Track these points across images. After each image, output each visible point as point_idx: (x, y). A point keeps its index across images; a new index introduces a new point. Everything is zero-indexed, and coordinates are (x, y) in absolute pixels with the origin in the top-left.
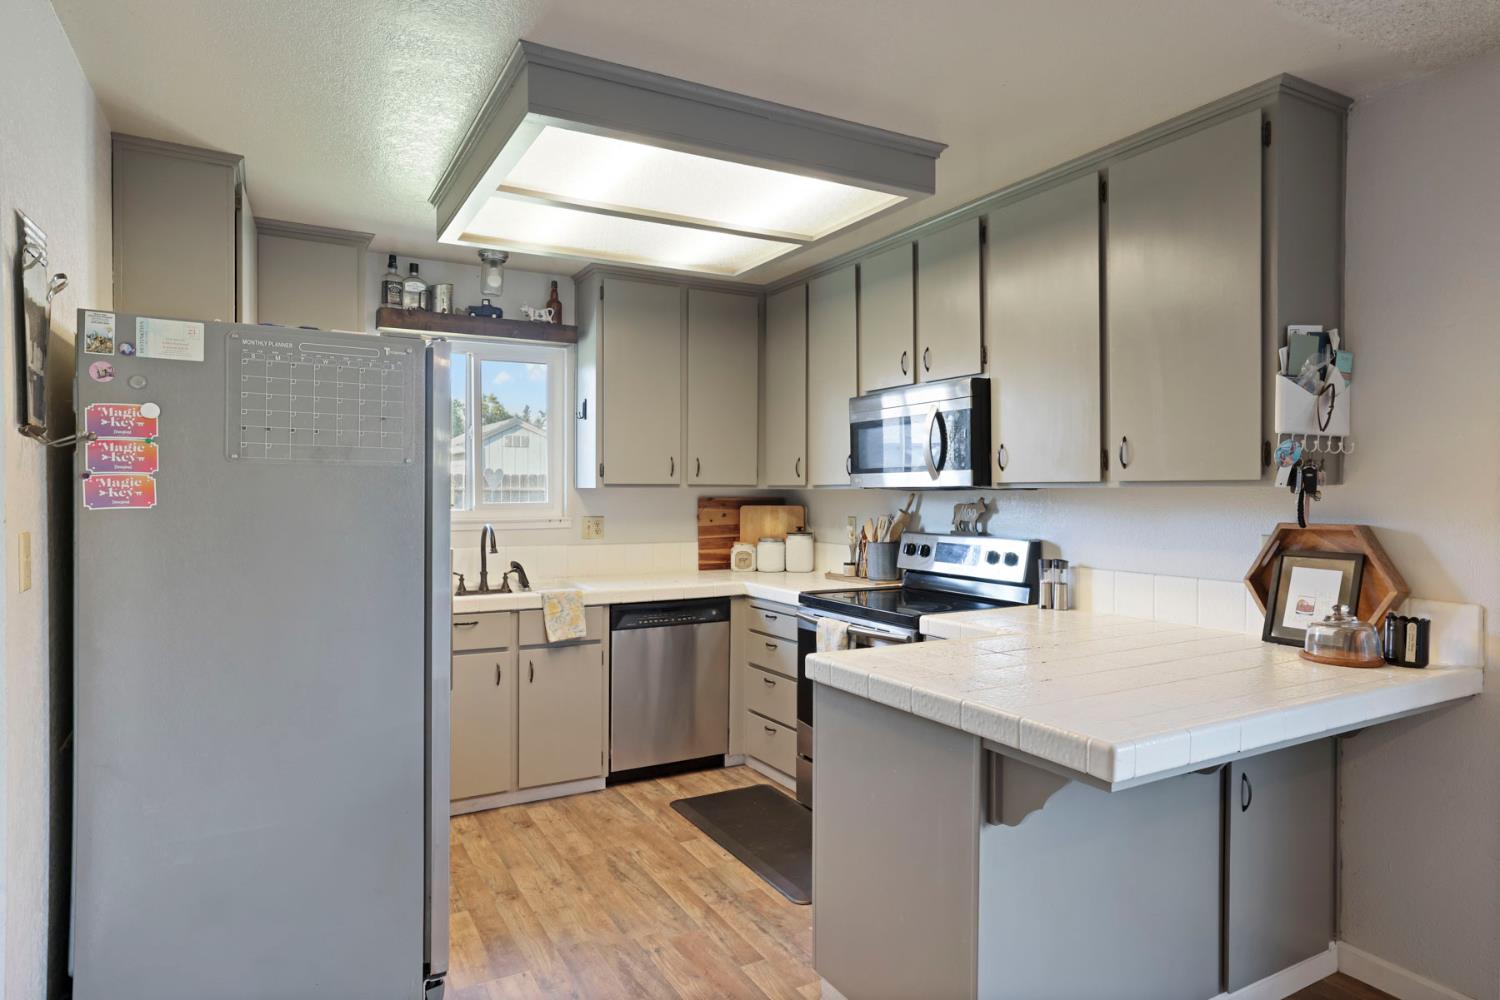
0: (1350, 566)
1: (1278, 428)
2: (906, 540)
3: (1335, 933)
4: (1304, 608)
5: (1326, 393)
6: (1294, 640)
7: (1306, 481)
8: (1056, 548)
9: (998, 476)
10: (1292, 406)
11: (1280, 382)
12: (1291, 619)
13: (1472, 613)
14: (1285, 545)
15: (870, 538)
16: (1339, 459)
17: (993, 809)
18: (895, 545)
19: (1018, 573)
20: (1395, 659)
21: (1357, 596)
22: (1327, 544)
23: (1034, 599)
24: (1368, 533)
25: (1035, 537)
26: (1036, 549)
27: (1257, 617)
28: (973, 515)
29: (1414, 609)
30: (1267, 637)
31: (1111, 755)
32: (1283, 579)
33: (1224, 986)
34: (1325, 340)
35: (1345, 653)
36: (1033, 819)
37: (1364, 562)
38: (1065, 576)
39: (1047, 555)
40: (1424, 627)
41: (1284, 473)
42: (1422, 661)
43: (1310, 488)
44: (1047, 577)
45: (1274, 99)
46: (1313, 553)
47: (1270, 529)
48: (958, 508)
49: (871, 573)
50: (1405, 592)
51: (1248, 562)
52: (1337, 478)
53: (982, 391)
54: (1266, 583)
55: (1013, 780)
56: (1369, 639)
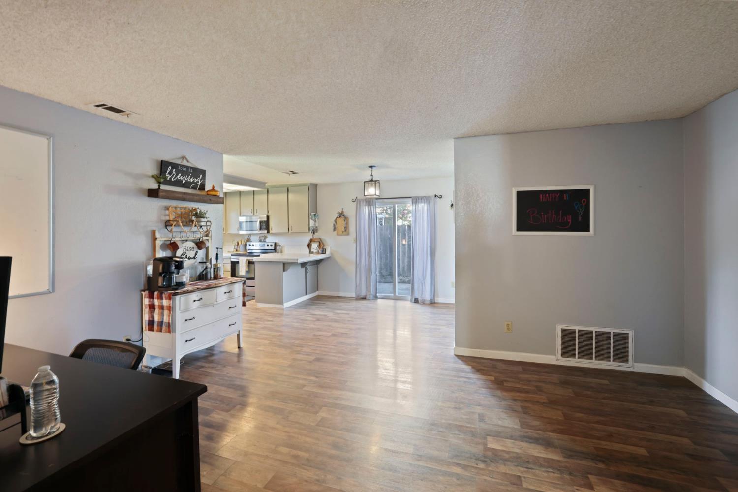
0: (318, 243)
1: (310, 226)
2: (248, 243)
3: (318, 290)
4: (313, 249)
5: (315, 221)
6: (312, 253)
7: (314, 232)
8: (278, 243)
9: (271, 231)
10: (312, 223)
11: (311, 220)
12: (312, 250)
13: (329, 248)
14: (311, 240)
15: (240, 243)
16: (317, 229)
17: (284, 270)
18: (246, 245)
19: (273, 248)
20: (323, 253)
21: (319, 246)
22: (316, 240)
23: (275, 252)
24: (320, 239)
25: (275, 242)
26: (275, 243)
27: (308, 250)
28: (263, 238)
29: (325, 248)
30: (310, 253)
31: (297, 260)
32: (311, 245)
33: (306, 294)
34: (315, 214)
35: (318, 253)
36: (289, 270)
37: (320, 242)
38: (281, 247)
39: (277, 244)
40: (325, 249)
41: (311, 232)
42: (325, 253)
43: (314, 233)
44: (277, 248)
45: (309, 185)
46: (314, 241)
47: (309, 239)
48: (260, 237)
49: (241, 250)
50: (324, 246)
51: (307, 244)
52: (317, 232)
53: (268, 217)
54: (309, 246)
55: (286, 265)
56: (320, 252)
